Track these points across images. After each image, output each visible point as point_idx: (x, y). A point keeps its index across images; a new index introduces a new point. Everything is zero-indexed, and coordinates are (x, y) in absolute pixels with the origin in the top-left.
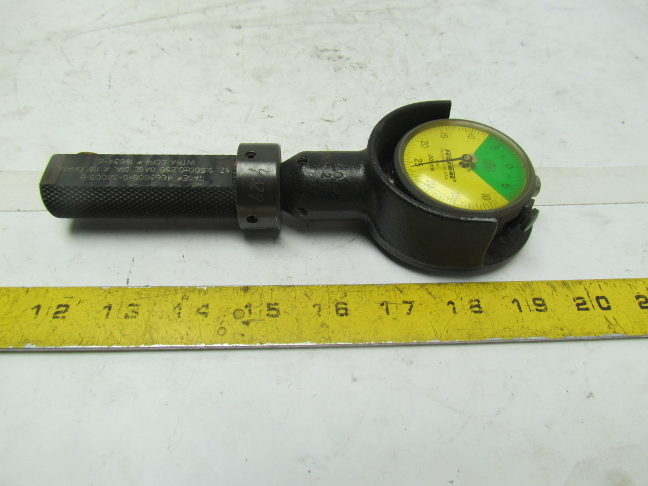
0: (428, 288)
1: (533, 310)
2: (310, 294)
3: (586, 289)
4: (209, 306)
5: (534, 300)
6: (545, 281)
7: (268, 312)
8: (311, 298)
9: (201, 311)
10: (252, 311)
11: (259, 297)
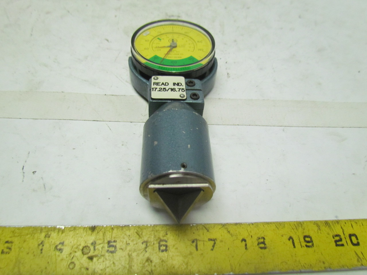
0: (228, 227)
1: (303, 246)
2: (141, 233)
3: (342, 228)
4: (65, 243)
5: (305, 237)
6: (312, 221)
7: (108, 249)
8: (141, 236)
9: (58, 248)
10: (96, 248)
11: (102, 235)
